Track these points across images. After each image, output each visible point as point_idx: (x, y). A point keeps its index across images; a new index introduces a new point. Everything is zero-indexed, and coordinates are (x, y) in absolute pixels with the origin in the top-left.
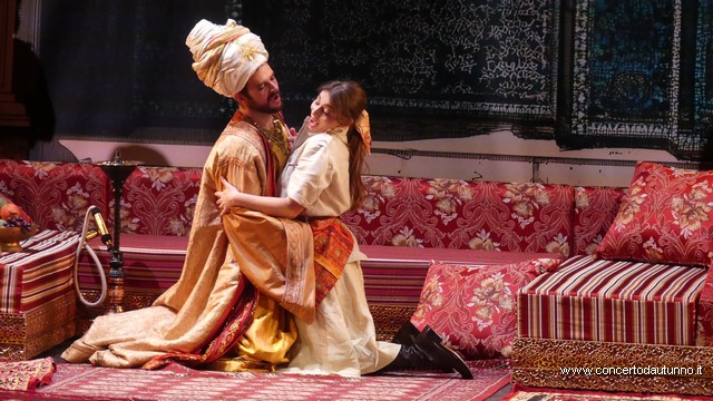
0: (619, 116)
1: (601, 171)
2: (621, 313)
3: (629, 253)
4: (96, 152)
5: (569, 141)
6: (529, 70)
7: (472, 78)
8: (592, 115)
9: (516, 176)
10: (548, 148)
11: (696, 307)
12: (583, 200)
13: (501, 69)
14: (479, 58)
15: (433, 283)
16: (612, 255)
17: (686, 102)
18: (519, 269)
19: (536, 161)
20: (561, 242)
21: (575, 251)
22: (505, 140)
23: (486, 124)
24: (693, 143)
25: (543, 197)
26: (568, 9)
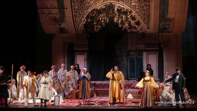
0: (132, 78)
1: (131, 82)
4: (93, 82)
5: (128, 80)
8: (130, 78)
10: (127, 80)
11: (138, 92)
12: (129, 84)
16: (132, 88)
17: (137, 77)
19: (126, 81)
21: (129, 88)
24: (138, 80)
25: (126, 84)
26: (128, 70)
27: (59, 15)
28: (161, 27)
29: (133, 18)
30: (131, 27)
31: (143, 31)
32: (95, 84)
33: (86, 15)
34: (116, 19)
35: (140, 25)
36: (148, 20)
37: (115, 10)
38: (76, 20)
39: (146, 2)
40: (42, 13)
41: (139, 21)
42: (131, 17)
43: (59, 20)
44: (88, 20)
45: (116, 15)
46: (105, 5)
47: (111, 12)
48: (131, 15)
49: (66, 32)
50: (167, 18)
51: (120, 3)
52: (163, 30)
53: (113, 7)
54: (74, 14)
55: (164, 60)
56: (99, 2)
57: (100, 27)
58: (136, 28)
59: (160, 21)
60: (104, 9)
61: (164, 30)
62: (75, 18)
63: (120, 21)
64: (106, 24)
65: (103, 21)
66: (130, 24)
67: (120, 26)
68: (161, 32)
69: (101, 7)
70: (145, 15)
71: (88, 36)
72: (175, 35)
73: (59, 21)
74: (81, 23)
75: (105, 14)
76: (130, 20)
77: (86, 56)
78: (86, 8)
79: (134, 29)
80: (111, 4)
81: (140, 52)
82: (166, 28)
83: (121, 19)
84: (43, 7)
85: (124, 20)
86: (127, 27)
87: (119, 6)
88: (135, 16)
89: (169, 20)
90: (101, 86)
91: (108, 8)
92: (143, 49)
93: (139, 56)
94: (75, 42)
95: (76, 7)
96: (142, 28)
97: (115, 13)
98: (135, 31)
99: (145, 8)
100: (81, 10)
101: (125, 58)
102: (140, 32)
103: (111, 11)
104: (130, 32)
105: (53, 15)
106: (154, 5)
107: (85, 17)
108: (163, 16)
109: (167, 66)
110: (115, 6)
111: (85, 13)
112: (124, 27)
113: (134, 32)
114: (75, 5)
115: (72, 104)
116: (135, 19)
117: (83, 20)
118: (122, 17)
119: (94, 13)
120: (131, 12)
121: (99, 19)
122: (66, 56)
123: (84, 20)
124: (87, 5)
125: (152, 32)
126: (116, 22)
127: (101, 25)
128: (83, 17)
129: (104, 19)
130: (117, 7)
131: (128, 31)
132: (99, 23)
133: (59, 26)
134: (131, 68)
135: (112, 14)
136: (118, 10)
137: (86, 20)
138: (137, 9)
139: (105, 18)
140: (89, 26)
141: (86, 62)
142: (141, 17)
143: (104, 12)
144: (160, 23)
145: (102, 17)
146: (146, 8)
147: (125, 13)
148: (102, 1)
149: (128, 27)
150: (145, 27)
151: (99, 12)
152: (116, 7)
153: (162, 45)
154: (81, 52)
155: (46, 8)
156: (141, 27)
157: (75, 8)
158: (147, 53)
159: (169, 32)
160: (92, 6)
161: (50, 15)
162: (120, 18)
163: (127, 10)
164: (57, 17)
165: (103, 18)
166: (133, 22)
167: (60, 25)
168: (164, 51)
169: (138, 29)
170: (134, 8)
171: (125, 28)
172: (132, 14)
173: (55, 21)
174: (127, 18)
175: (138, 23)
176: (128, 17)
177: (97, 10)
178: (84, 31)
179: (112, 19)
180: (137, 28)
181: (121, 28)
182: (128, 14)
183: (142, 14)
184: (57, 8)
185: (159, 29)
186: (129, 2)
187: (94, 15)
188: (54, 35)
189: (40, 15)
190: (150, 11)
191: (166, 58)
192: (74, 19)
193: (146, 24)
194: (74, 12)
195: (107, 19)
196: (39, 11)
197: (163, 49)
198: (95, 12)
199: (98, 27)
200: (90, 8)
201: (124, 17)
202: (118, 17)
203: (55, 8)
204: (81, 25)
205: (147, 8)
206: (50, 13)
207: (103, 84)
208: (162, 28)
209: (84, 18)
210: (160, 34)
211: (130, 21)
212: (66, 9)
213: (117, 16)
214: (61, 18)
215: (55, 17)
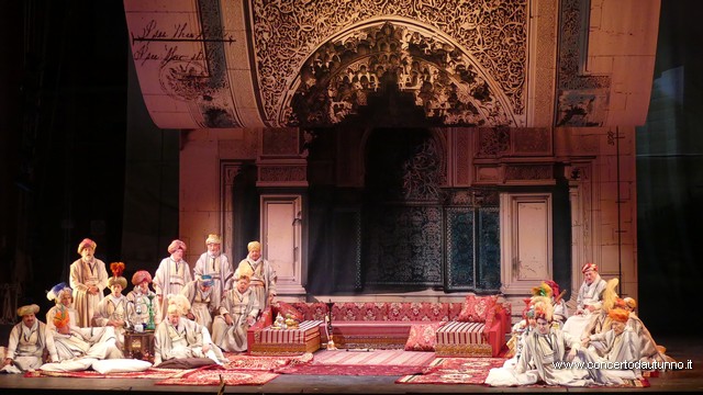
0: (460, 284)
1: (456, 299)
2: (463, 337)
3: (465, 320)
4: (324, 299)
5: (447, 291)
6: (436, 273)
7: (421, 276)
8: (453, 284)
9: (434, 301)
10: (442, 293)
11: (483, 334)
12: (451, 307)
13: (428, 273)
14: (423, 271)
15: (412, 330)
16: (460, 321)
17: (478, 280)
18: (435, 325)
19: (439, 297)
20: (446, 318)
21: (450, 320)
22: (430, 292)
23: (425, 288)
24: (480, 290)
25: (441, 306)
26: (445, 257)
27: (203, 63)
28: (564, 107)
29: (466, 76)
30: (456, 105)
31: (501, 119)
32: (330, 305)
33: (301, 64)
34: (403, 80)
35: (490, 100)
36: (516, 82)
37: (403, 46)
38: (264, 80)
39: (512, 19)
40: (145, 56)
41: (486, 85)
42: (457, 70)
43: (204, 80)
44: (308, 82)
45: (405, 64)
46: (365, 30)
47: (388, 55)
48: (457, 63)
49: (230, 125)
50: (585, 73)
51: (420, 20)
52: (569, 116)
53: (396, 35)
54: (257, 59)
55: (574, 223)
56: (347, 20)
57: (349, 106)
58: (475, 112)
59: (561, 85)
60: (363, 44)
61: (574, 118)
62: (261, 73)
63: (418, 86)
64: (371, 95)
65: (358, 85)
66: (453, 96)
67: (419, 101)
68: (563, 122)
69: (352, 35)
70: (505, 64)
71: (308, 137)
72: (610, 134)
73: (205, 84)
74: (284, 93)
75: (366, 62)
76: (453, 80)
77: (299, 208)
78: (301, 38)
79: (468, 114)
80: (388, 25)
81: (489, 196)
82: (580, 111)
83: (423, 77)
84: (150, 37)
85: (432, 81)
86: (443, 105)
87: (416, 33)
88: (471, 67)
89: (593, 82)
90: (350, 313)
91: (377, 40)
92: (500, 183)
93: (485, 210)
94: (262, 158)
95: (266, 35)
96: (498, 109)
97: (403, 57)
98: (471, 119)
99: (508, 40)
100: (283, 45)
101: (435, 214)
102: (490, 123)
103: (388, 49)
104: (453, 125)
105: (184, 65)
106: (539, 28)
107: (296, 70)
108: (569, 69)
109: (585, 244)
110: (400, 31)
111: (297, 56)
112: (434, 105)
113: (467, 125)
114: (260, 29)
115: (248, 376)
116: (473, 78)
117: (289, 80)
118: (426, 71)
119: (327, 56)
120: (457, 53)
121: (346, 78)
122: (230, 208)
123: (292, 83)
124: (302, 28)
125: (531, 124)
126: (404, 87)
127: (353, 98)
128: (289, 72)
129: (364, 78)
130: (409, 37)
131: (448, 121)
132: (347, 91)
133: (206, 102)
134: (456, 251)
135: (390, 62)
136: (412, 46)
137: (298, 82)
138: (479, 43)
139: (368, 75)
140: (309, 101)
141: (298, 228)
142: (493, 72)
143: (364, 52)
144: (560, 94)
145: (354, 69)
146: (512, 41)
147: (438, 57)
148: (356, 15)
149: (448, 106)
150: (507, 106)
151: (346, 52)
152: (404, 37)
153: (566, 168)
154: (283, 195)
155: (160, 37)
156: (491, 105)
157: (260, 38)
158: (514, 198)
159: (590, 125)
160: (322, 31)
161: (174, 65)
162: (420, 75)
163: (444, 45)
164: (199, 70)
165: (360, 76)
166: (464, 89)
167: (210, 99)
168: (572, 190)
169: (483, 113)
170: (470, 38)
171: (436, 111)
172: (460, 60)
173: (190, 85)
174: (443, 74)
175: (482, 93)
176: (449, 70)
177: (338, 46)
178: (292, 118)
179: (389, 80)
180: (479, 110)
181: (422, 110)
182: (449, 59)
183: (496, 62)
184: (196, 40)
185: (558, 112)
186: (451, 19)
187: (327, 64)
188: (186, 132)
189: (137, 64)
190: (523, 51)
191: (581, 215)
192: (259, 78)
193: (509, 95)
194: (258, 55)
195: (372, 78)
196: (135, 48)
197: (570, 183)
198: (331, 53)
199: (342, 105)
200: (312, 40)
201: (432, 72)
202: (412, 72)
203: (191, 39)
204: (281, 99)
205: (515, 39)
206: (172, 57)
207: (360, 306)
208: (567, 111)
209: (294, 75)
210: (560, 129)
211: (453, 85)
212: (231, 41)
213: (409, 68)
214: (213, 73)
215: (192, 70)
